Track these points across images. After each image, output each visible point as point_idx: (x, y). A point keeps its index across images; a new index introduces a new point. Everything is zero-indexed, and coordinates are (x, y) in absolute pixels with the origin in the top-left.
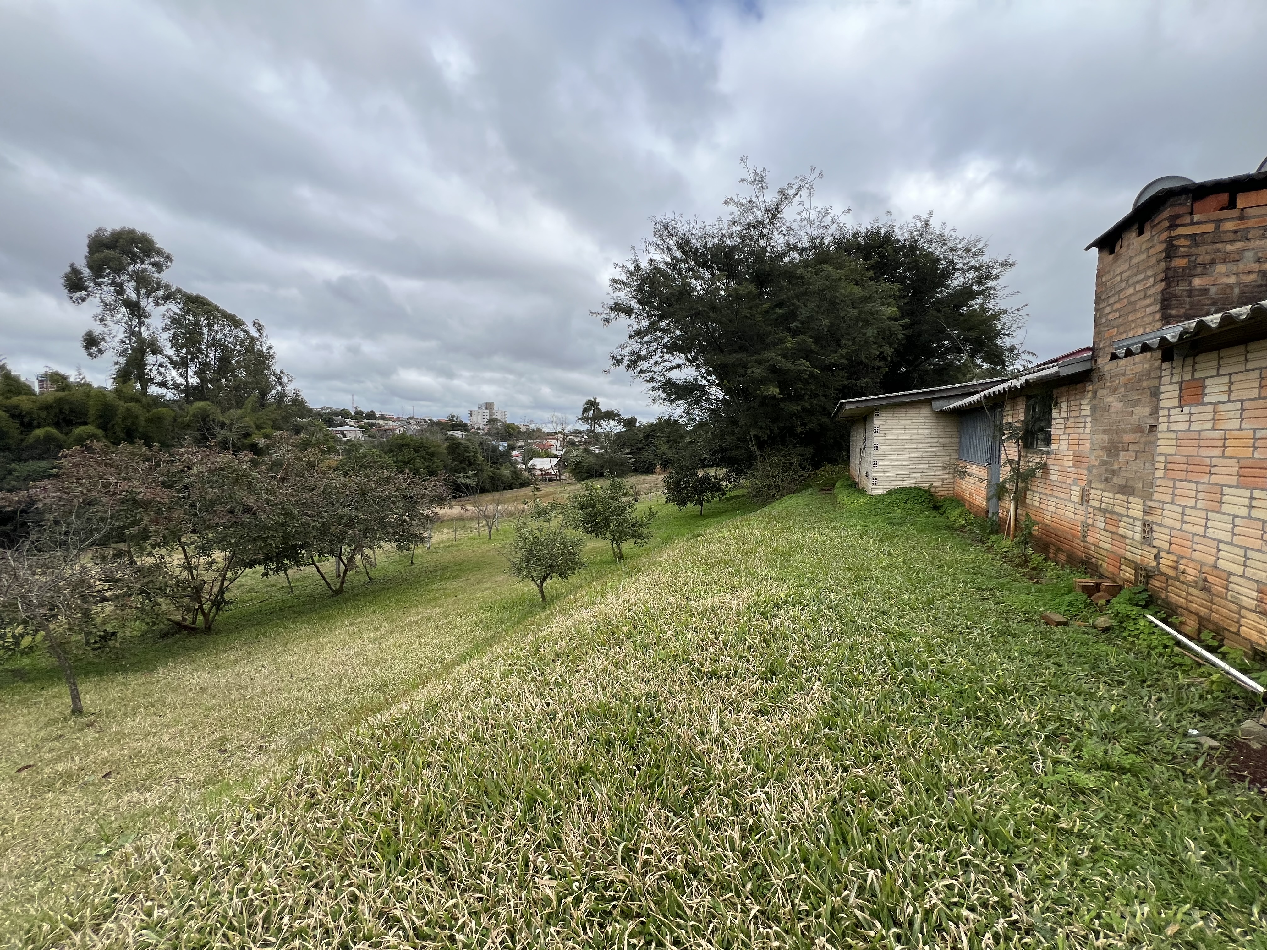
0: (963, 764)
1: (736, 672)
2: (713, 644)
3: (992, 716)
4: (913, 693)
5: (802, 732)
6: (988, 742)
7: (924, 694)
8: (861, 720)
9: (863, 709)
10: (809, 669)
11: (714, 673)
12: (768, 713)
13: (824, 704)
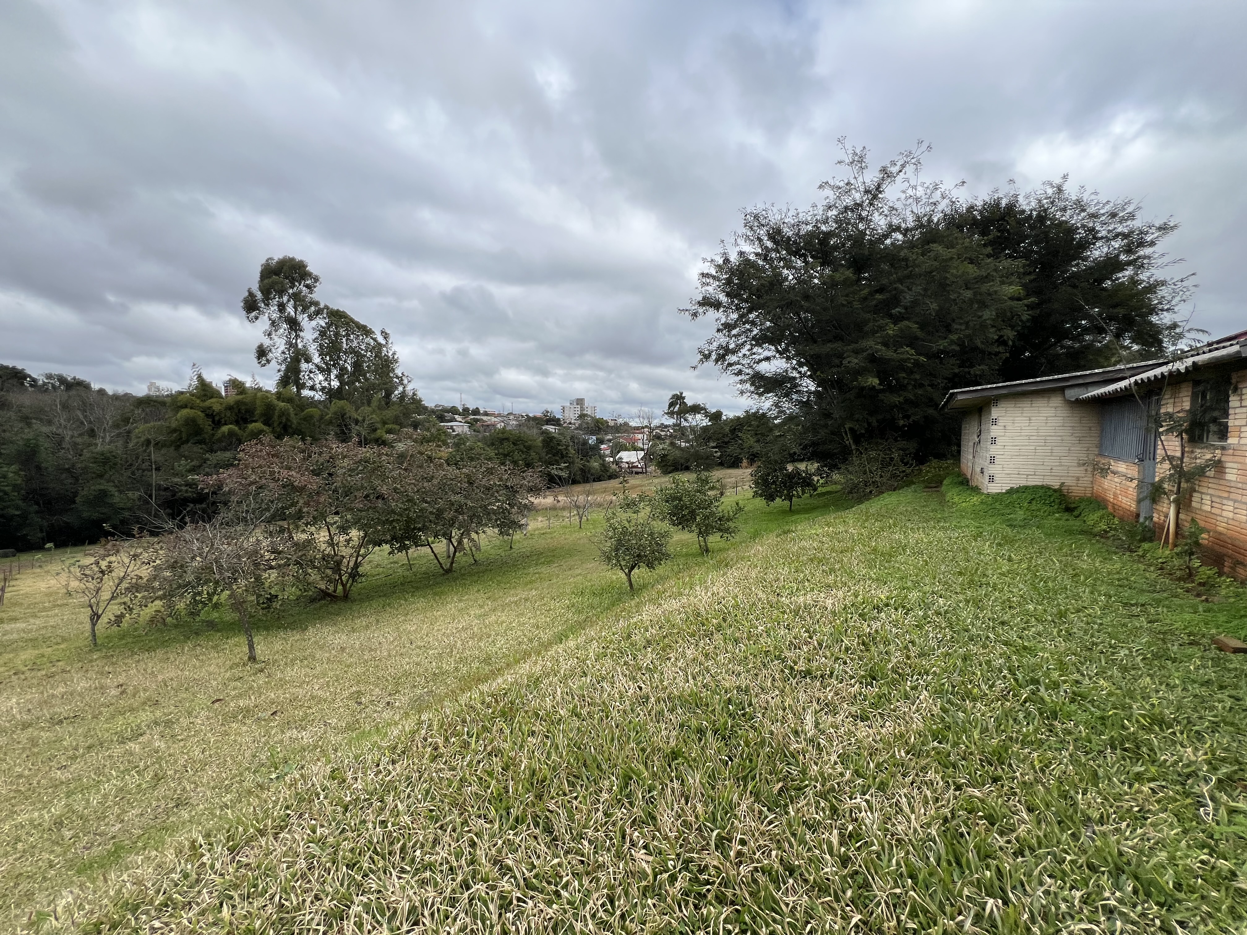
0: (1106, 799)
1: (832, 673)
2: (807, 643)
3: (1144, 749)
4: (1041, 714)
5: (907, 743)
6: (1139, 777)
7: (1054, 715)
8: (976, 737)
9: (979, 726)
10: (915, 677)
11: (808, 673)
12: (868, 719)
13: (933, 715)
